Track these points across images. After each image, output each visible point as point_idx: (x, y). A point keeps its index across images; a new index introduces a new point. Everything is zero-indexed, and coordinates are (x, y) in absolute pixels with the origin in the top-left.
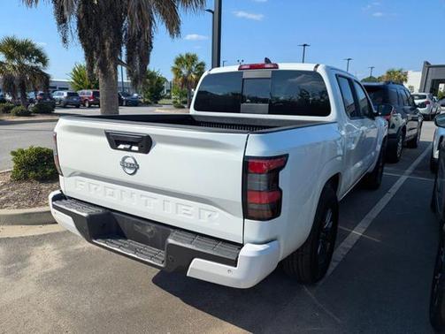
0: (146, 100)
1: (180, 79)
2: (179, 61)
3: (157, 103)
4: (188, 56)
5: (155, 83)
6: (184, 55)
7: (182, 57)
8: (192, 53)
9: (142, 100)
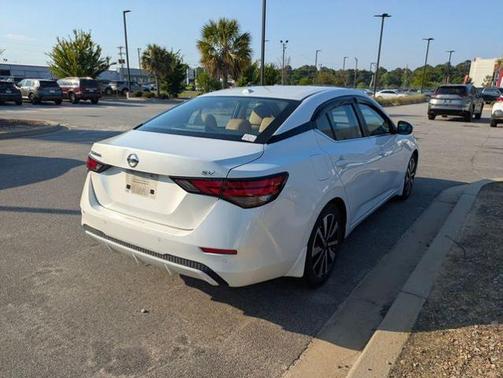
0: (161, 92)
1: (212, 61)
2: (209, 31)
3: (176, 96)
4: (223, 24)
5: (173, 68)
6: (217, 22)
7: (214, 26)
8: (229, 18)
9: (156, 93)
